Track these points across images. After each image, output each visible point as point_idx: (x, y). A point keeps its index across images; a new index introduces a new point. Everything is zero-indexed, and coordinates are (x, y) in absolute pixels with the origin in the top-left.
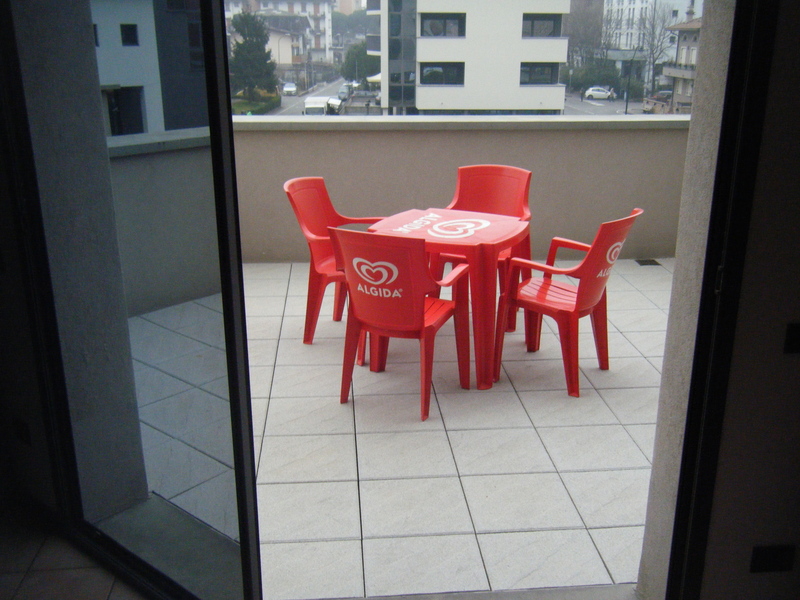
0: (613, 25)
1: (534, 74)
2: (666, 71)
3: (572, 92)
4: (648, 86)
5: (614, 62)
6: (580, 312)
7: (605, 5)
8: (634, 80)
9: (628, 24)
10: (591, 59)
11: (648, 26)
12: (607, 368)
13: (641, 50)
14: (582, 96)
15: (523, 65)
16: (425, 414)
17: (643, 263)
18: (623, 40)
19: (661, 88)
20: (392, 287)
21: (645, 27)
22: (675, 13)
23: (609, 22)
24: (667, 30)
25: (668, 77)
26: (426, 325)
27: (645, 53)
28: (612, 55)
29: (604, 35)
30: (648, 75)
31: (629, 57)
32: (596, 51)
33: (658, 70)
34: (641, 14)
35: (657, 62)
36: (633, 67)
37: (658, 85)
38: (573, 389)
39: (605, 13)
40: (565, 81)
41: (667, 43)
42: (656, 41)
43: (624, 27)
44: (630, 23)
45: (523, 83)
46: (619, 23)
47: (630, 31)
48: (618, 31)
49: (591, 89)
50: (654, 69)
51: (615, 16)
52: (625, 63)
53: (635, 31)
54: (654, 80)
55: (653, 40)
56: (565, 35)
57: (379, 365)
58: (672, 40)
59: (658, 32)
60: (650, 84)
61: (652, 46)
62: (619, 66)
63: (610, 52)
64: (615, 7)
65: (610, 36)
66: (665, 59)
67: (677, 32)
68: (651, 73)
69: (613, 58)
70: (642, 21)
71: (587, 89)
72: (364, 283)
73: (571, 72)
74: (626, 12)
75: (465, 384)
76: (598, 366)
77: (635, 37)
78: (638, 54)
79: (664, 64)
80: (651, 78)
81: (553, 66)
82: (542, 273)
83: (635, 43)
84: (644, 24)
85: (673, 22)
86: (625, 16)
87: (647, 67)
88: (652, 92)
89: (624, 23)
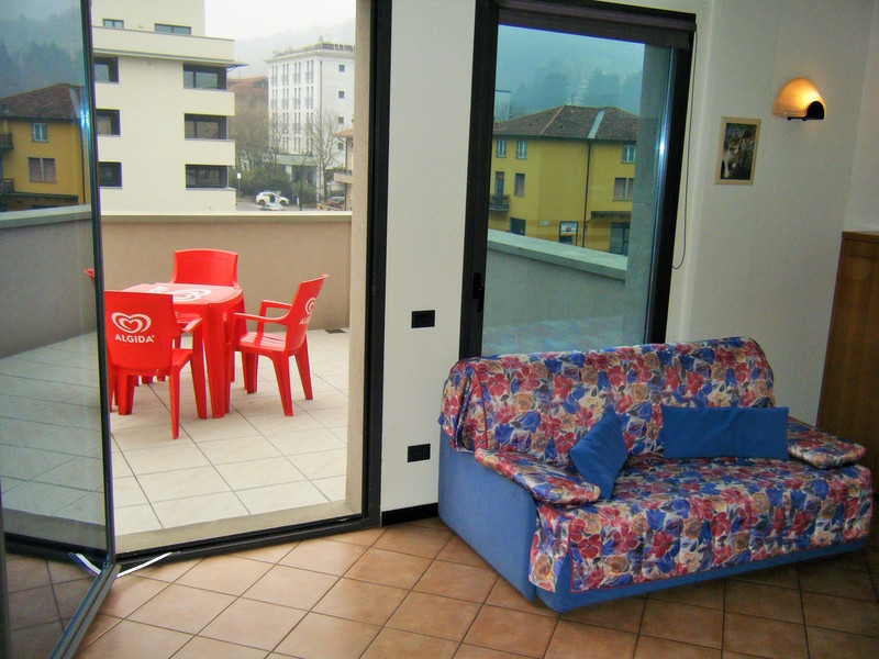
0: (280, 129)
1: (200, 176)
2: (337, 177)
3: (241, 197)
4: (320, 192)
5: (284, 166)
6: (289, 352)
7: (270, 109)
8: (306, 186)
9: (295, 128)
10: (259, 163)
11: (315, 131)
12: (311, 398)
13: (311, 155)
14: (254, 201)
15: (189, 167)
16: (176, 435)
17: (331, 332)
18: (291, 144)
19: (334, 194)
20: (146, 334)
21: (312, 133)
22: (341, 120)
23: (275, 125)
24: (335, 136)
25: (340, 183)
26: (174, 364)
27: (315, 159)
28: (281, 159)
29: (271, 139)
30: (319, 180)
31: (299, 162)
32: (264, 155)
33: (329, 176)
34: (308, 120)
35: (327, 168)
36: (304, 173)
37: (331, 192)
38: (288, 410)
39: (270, 116)
40: (234, 184)
41: (335, 149)
42: (324, 147)
43: (291, 131)
44: (297, 128)
45: (188, 186)
46: (285, 127)
47: (297, 135)
48: (285, 135)
49: (262, 194)
50: (325, 175)
51: (281, 120)
52: (295, 167)
53: (303, 136)
54: (326, 186)
55: (322, 146)
56: (232, 138)
57: (127, 410)
58: (340, 146)
59: (325, 138)
60: (323, 190)
61: (321, 152)
62: (289, 170)
63: (278, 156)
64: (281, 111)
65: (277, 140)
66: (335, 165)
67: (344, 139)
68: (322, 178)
69: (283, 163)
70: (309, 126)
71: (257, 194)
72: (121, 333)
73: (239, 176)
74: (292, 117)
75: (202, 415)
76: (304, 397)
77: (303, 142)
78: (308, 159)
79: (335, 170)
80: (322, 183)
81: (222, 169)
82: (256, 322)
83: (304, 148)
84: (311, 129)
85: (340, 129)
86: (292, 121)
87: (318, 173)
88: (326, 198)
89: (291, 127)
